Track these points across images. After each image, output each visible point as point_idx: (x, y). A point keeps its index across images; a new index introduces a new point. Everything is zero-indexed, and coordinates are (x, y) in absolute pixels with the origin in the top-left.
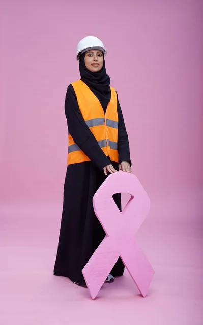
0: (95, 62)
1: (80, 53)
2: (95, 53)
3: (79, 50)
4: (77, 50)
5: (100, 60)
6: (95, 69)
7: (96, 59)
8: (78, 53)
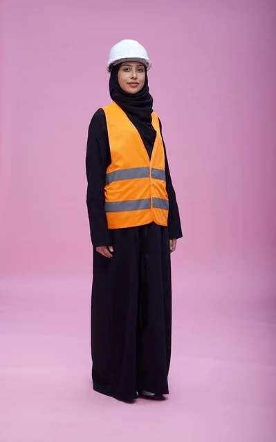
0: (133, 81)
1: (112, 64)
2: (134, 66)
3: (112, 60)
4: (108, 60)
5: (141, 76)
6: (133, 90)
7: (135, 76)
8: (109, 63)
